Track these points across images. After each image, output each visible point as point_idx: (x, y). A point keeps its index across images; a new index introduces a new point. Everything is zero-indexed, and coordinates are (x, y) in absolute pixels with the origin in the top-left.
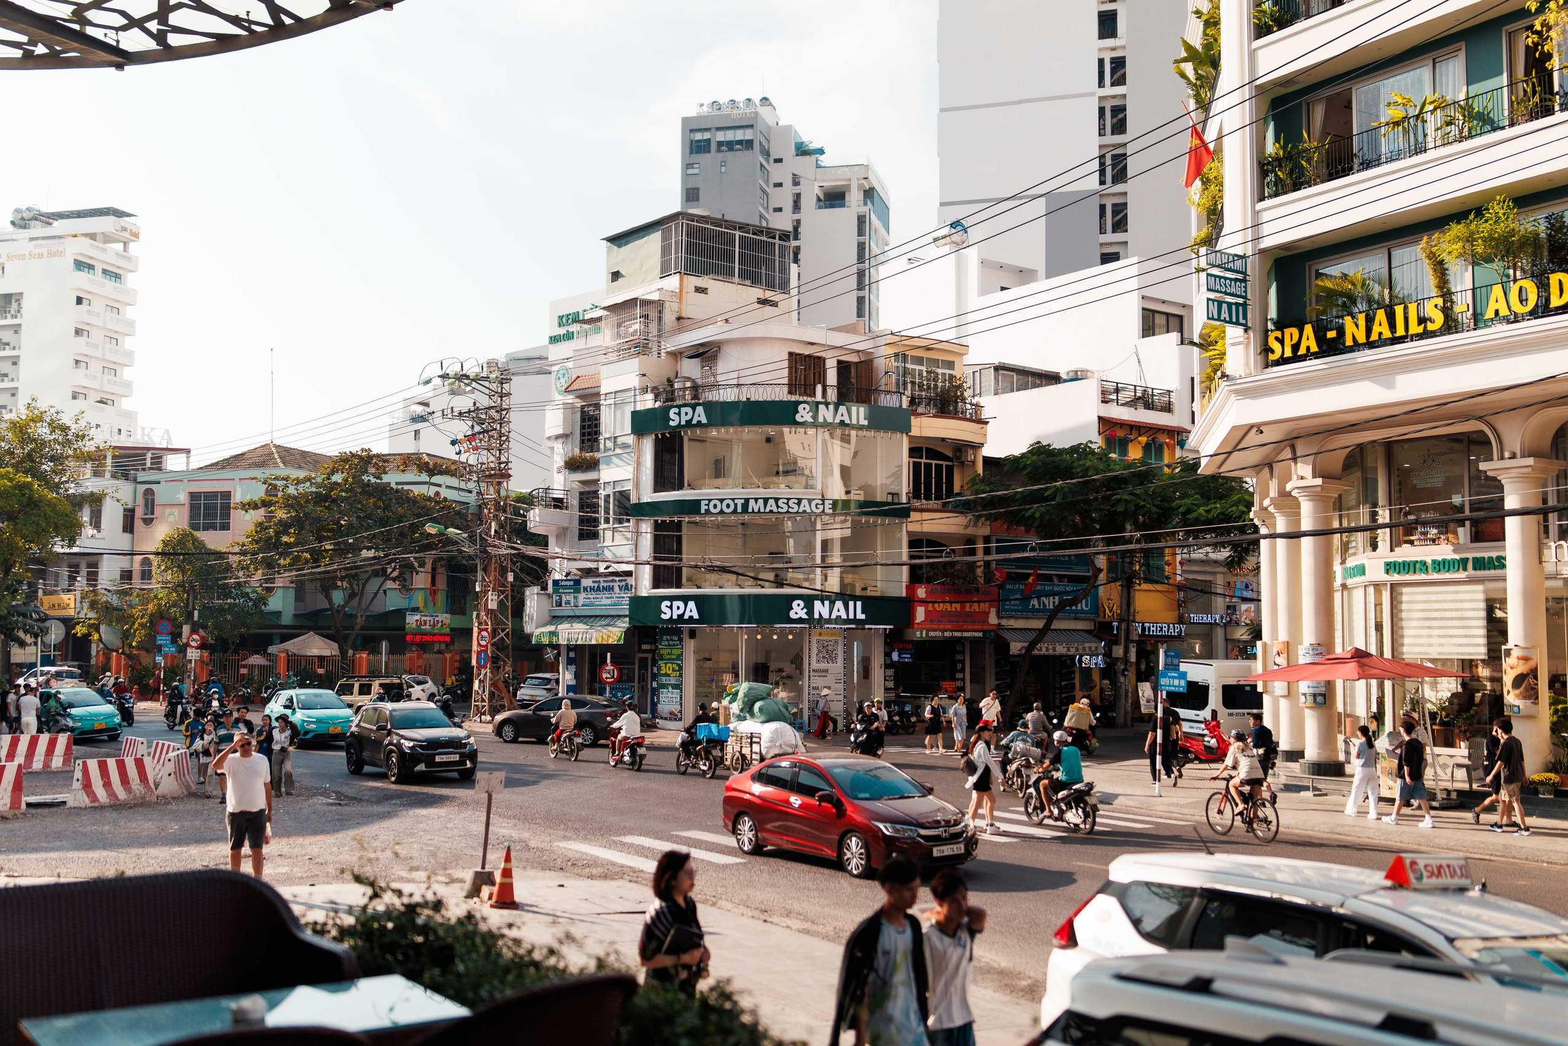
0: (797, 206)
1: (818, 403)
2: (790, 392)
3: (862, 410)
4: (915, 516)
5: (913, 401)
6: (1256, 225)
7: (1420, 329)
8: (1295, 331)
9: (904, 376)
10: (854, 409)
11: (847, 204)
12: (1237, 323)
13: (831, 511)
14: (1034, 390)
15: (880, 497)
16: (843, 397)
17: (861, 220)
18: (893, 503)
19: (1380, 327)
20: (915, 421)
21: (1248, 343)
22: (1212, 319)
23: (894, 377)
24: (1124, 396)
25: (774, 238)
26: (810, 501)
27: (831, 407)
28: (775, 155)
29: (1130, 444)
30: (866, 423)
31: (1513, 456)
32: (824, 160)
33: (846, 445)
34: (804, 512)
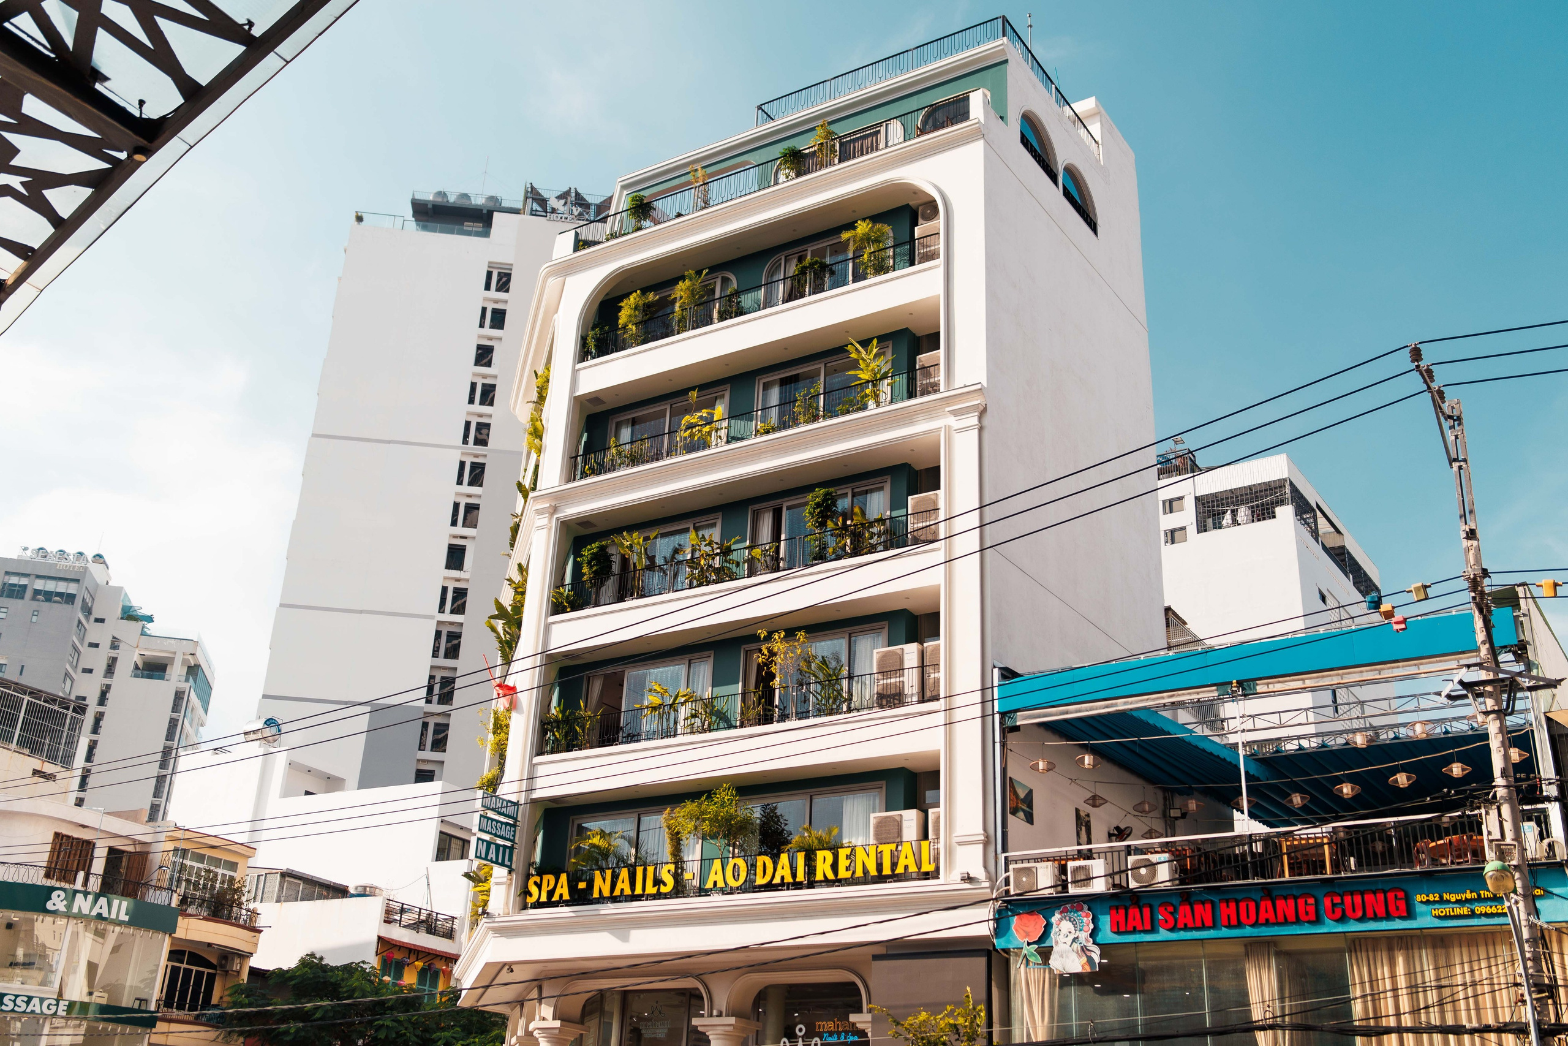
0: (110, 669)
1: (76, 892)
2: (47, 876)
3: (125, 904)
4: (161, 1026)
5: (184, 901)
6: (531, 778)
7: (654, 890)
8: (552, 878)
9: (180, 872)
10: (116, 903)
11: (167, 677)
12: (503, 864)
13: (64, 1014)
14: (318, 902)
15: (126, 1001)
16: (108, 887)
17: (179, 696)
18: (139, 1011)
19: (623, 885)
20: (182, 922)
21: (510, 884)
22: (480, 857)
23: (169, 872)
24: (408, 918)
25: (67, 708)
26: (42, 1000)
27: (90, 898)
28: (96, 614)
29: (406, 968)
30: (126, 918)
31: (720, 1015)
32: (152, 629)
33: (100, 940)
34: (33, 1012)
